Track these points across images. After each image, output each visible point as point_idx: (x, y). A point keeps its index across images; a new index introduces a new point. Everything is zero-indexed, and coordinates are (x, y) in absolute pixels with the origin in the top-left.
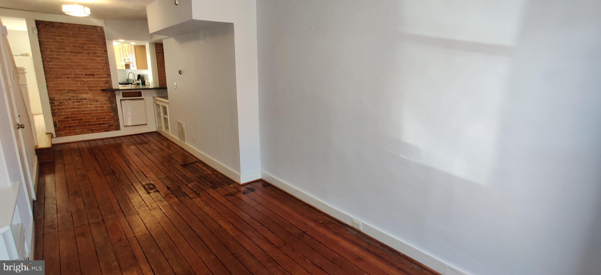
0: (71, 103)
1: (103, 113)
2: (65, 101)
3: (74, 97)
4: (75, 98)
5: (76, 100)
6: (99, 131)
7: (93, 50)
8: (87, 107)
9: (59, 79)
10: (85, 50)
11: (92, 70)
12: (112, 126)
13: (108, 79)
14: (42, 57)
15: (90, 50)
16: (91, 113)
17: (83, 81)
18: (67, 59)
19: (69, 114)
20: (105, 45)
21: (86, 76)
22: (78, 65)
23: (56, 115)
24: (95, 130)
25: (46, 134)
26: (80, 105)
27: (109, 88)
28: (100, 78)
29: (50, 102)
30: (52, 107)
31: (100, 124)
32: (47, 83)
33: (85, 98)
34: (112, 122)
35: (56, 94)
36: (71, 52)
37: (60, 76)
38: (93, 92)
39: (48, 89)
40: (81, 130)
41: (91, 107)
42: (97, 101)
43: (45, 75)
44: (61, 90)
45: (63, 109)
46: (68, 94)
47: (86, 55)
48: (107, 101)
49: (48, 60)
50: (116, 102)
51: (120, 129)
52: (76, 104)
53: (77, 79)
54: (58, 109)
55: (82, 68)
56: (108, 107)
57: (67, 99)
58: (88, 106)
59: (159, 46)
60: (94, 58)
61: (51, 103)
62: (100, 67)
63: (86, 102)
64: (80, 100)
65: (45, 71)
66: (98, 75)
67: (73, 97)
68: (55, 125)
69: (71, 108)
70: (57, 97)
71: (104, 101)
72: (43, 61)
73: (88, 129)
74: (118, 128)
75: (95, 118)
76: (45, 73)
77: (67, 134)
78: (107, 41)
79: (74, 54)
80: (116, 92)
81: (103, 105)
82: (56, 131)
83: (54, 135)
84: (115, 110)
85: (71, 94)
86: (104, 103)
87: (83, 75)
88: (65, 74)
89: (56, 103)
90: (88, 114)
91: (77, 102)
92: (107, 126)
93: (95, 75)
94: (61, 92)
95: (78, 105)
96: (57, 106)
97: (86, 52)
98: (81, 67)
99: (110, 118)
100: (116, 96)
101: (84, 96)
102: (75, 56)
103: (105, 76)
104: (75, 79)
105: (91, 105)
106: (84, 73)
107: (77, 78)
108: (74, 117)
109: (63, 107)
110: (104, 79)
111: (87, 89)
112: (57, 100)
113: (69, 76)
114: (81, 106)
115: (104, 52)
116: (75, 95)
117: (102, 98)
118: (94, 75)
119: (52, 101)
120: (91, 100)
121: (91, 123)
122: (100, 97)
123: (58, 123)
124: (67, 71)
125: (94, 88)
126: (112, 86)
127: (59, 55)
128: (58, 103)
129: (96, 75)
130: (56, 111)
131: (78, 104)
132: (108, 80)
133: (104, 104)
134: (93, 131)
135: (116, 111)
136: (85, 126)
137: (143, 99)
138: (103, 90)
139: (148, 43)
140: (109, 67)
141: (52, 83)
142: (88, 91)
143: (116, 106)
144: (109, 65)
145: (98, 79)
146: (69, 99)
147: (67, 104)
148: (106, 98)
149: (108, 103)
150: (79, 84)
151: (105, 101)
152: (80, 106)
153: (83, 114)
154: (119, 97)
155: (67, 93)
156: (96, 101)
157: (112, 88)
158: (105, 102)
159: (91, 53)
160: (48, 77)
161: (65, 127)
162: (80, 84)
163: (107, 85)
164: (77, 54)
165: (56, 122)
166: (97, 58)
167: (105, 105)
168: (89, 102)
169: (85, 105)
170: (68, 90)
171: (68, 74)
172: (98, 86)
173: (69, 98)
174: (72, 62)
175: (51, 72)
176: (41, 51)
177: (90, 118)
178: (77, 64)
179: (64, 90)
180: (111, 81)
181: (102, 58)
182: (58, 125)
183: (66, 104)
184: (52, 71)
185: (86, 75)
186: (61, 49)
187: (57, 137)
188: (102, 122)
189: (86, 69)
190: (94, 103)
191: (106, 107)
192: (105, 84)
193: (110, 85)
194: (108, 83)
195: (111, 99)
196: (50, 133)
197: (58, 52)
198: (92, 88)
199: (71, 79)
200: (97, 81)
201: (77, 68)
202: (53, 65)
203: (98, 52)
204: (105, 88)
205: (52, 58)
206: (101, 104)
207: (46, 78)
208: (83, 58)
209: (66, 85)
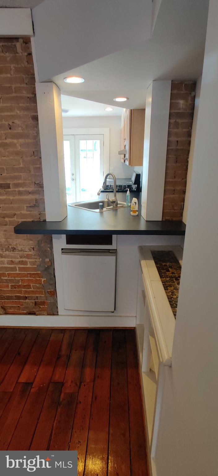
1: (26, 275)
7: (6, 118)
12: (43, 303)
13: (37, 197)
15: (1, 118)
20: (33, 99)
28: (20, 193)
31: (19, 298)
34: (42, 297)
38: (5, 228)
41: (2, 263)
42: (14, 249)
48: (33, 248)
50: (52, 253)
56: (34, 264)
59: (184, 92)
60: (9, 141)
62: (22, 166)
66: (17, 185)
71: (28, 250)
74: (53, 311)
75: (10, 285)
78: (39, 87)
81: (25, 259)
92: (33, 302)
99: (38, 288)
103: (30, 189)
105: (1, 256)
110: (30, 197)
115: (30, 122)
117: (24, 243)
118: (8, 186)
120: (1, 247)
122: (19, 240)
126: (45, 214)
129: (11, 186)
132: (36, 200)
133: (28, 256)
135: (50, 274)
140: (41, 163)
143: (52, 261)
144: (40, 158)
145: (17, 197)
148: (31, 242)
149: (35, 255)
151: (30, 251)
154: (59, 242)
156: (12, 248)
157: (45, 221)
158: (30, 253)
159: (2, 127)
163: (35, 212)
166: (16, 141)
167: (30, 260)
180: (44, 202)
181: (27, 141)
188: (23, 295)
190: (7, 253)
191: (31, 263)
192: (30, 209)
193: (42, 213)
194: (38, 207)
195: (42, 245)
198: (3, 218)
200: (13, 202)
203: (17, 122)
204: (30, 220)
206: (21, 257)
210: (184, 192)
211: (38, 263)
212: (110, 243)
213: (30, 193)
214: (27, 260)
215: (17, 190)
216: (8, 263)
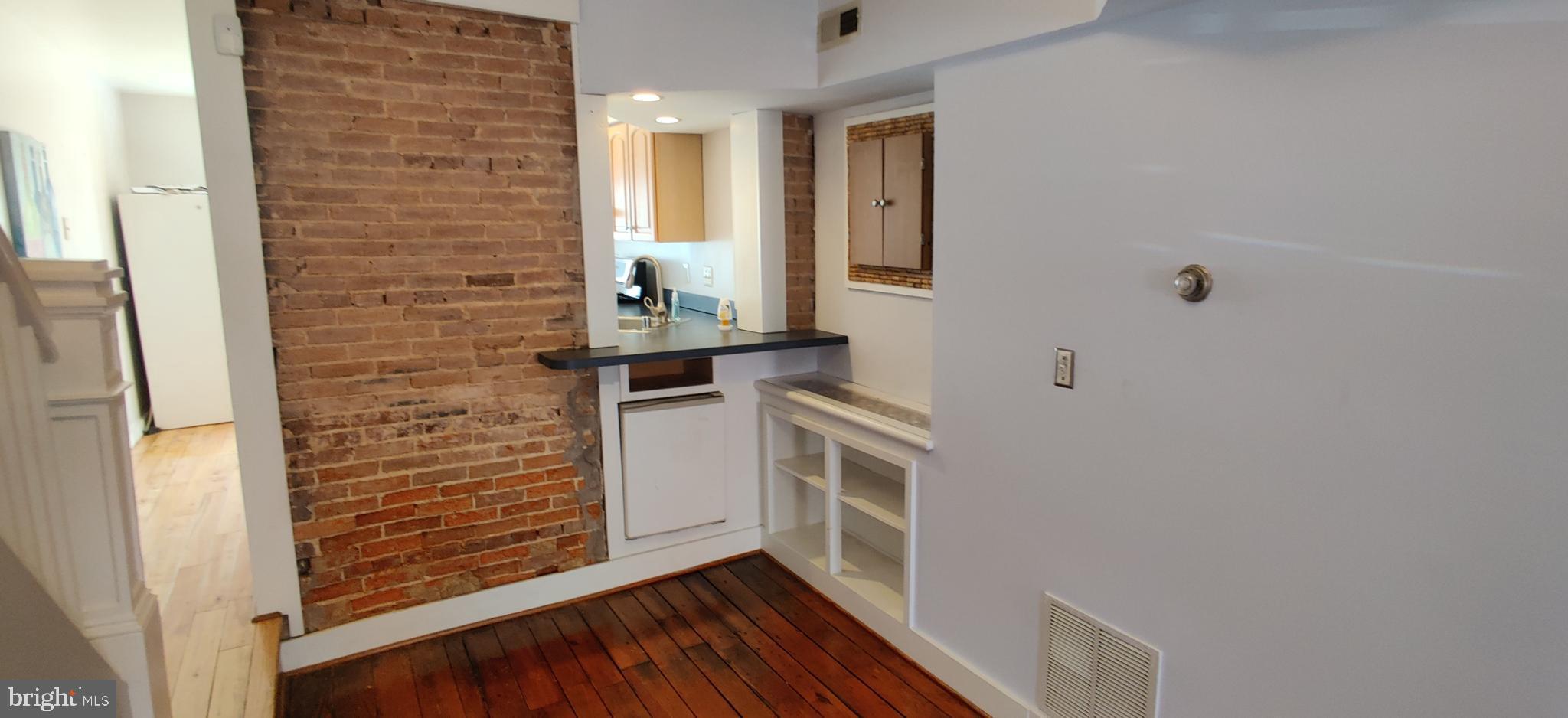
0: (392, 436)
1: (540, 477)
2: (362, 430)
3: (407, 403)
4: (413, 407)
5: (413, 421)
6: (513, 573)
7: (513, 148)
8: (466, 456)
9: (337, 311)
10: (481, 147)
11: (501, 256)
12: (574, 540)
13: (569, 299)
14: (258, 188)
15: (503, 148)
16: (484, 484)
17: (458, 315)
18: (392, 198)
19: (374, 500)
20: (569, 118)
21: (473, 288)
22: (441, 232)
23: (310, 508)
24: (495, 569)
25: (255, 621)
26: (433, 445)
27: (574, 344)
28: (535, 293)
29: (286, 442)
30: (293, 464)
31: (519, 537)
32: (274, 335)
33: (459, 406)
34: (573, 524)
35: (318, 391)
36: (410, 160)
37: (343, 292)
38: (496, 371)
39: (282, 366)
40: (428, 579)
41: (485, 454)
42: (514, 418)
43: (269, 289)
44: (347, 371)
45: (348, 473)
46: (381, 390)
47: (479, 173)
48: (558, 412)
49: (290, 202)
50: (597, 416)
51: (605, 558)
52: (413, 439)
53: (428, 306)
54: (326, 476)
55: (459, 248)
56: (560, 447)
57: (373, 415)
58: (472, 447)
59: (797, 128)
60: (514, 190)
61: (290, 446)
62: (539, 238)
63: (463, 426)
64: (433, 420)
65: (269, 267)
66: (528, 277)
67: (401, 404)
68: (304, 570)
69: (389, 466)
70: (325, 410)
71: (544, 416)
72: (264, 213)
73: (462, 567)
74: (597, 553)
75: (499, 507)
76: (268, 280)
77: (361, 610)
78: (581, 102)
79: (426, 169)
80: (604, 370)
81: (537, 439)
82: (304, 602)
83: (297, 625)
84: (591, 457)
85: (396, 392)
86: (545, 428)
87: (456, 280)
88: (374, 282)
89: (317, 444)
90: (470, 489)
91: (419, 429)
92: (552, 542)
93: (512, 283)
94: (347, 380)
95: (422, 446)
96: (326, 456)
97: (481, 157)
98: (452, 240)
99: (566, 502)
100: (602, 387)
101: (455, 395)
102: (428, 179)
103: (555, 285)
104: (418, 306)
105: (483, 438)
106: (466, 273)
107: (430, 297)
108: (399, 512)
109: (351, 461)
110: (555, 300)
111: (471, 354)
112: (323, 428)
113: (392, 289)
114: (439, 452)
115: (561, 157)
116: (411, 390)
117: (539, 401)
118: (509, 280)
119: (297, 431)
120: (484, 417)
121: (476, 537)
122: (529, 396)
123: (318, 551)
124: (384, 264)
125: (502, 351)
126: (587, 335)
127: (351, 176)
128: (325, 445)
129: (515, 279)
130: (315, 487)
131: (426, 438)
132: (569, 306)
133: (547, 431)
134: (483, 579)
135: (593, 465)
136: (452, 552)
137: (716, 395)
138: (543, 360)
139: (756, 112)
140: (579, 235)
141: (301, 332)
142: (475, 367)
143: (598, 433)
144: (579, 223)
145: (527, 302)
146: (385, 419)
147: (372, 442)
148: (554, 397)
149: (562, 425)
150: (437, 332)
151: (552, 417)
152: (434, 452)
153: (445, 491)
154: (614, 388)
155: (372, 382)
156: (510, 415)
157: (586, 348)
158: (551, 422)
159: (503, 163)
160: (284, 302)
161: (355, 570)
162: (444, 334)
163: (565, 331)
164: (439, 171)
165: (308, 547)
166: (528, 190)
167: (551, 439)
168: (479, 428)
169: (457, 444)
170: (383, 367)
171: (386, 282)
172: (522, 338)
173: (384, 408)
174: (412, 214)
175: (304, 273)
176: (258, 155)
177: (474, 509)
178: (433, 223)
179: (362, 369)
180: (585, 310)
181: (552, 191)
182: (320, 566)
183: (365, 441)
184: (305, 266)
185: (471, 281)
186: (357, 140)
187: (308, 632)
188: (529, 528)
189: (476, 248)
190: (499, 428)
191: (555, 445)
192: (554, 325)
193: (581, 332)
194: (571, 319)
195: (578, 401)
196: (277, 615)
197: (344, 158)
198: (495, 348)
199: (401, 309)
200: (519, 311)
201: (431, 247)
202: (313, 232)
203: (534, 155)
204: (554, 349)
205: (310, 196)
206: (530, 435)
207: (272, 309)
208: (469, 189)
209: (374, 341)
210: (813, 281)
211: (568, 443)
212: (708, 379)
213: (555, 292)
214: (543, 439)
215: (527, 286)
216: (499, 454)
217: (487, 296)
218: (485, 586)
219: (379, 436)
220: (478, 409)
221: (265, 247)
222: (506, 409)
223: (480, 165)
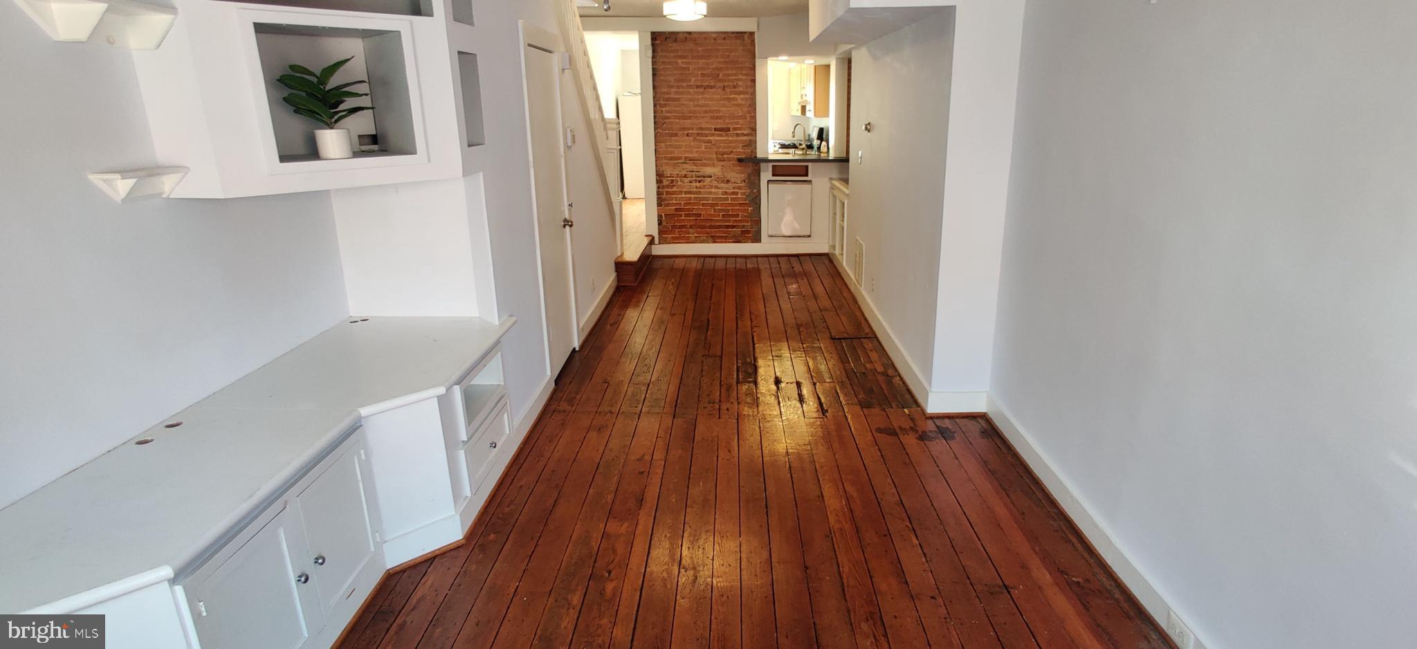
0: (687, 182)
1: (736, 205)
2: (679, 179)
3: (693, 171)
4: (694, 173)
5: (694, 178)
6: (725, 239)
7: (732, 81)
8: (710, 193)
9: (673, 138)
10: (720, 81)
11: (727, 121)
12: (748, 232)
13: (750, 138)
14: (654, 98)
15: (729, 81)
16: (717, 205)
17: (710, 142)
19: (681, 204)
20: (753, 69)
21: (716, 132)
22: (706, 112)
23: (663, 203)
24: (720, 237)
25: (646, 236)
26: (700, 187)
27: (751, 155)
28: (738, 135)
29: (657, 180)
30: (658, 188)
31: (728, 227)
32: (656, 145)
33: (709, 175)
34: (748, 225)
35: (667, 164)
36: (698, 87)
37: (676, 132)
38: (722, 163)
39: (657, 155)
41: (718, 194)
42: (728, 181)
43: (655, 130)
44: (674, 158)
45: (674, 193)
46: (685, 166)
47: (720, 91)
48: (744, 181)
49: (662, 102)
50: (759, 185)
51: (760, 241)
52: (694, 184)
53: (701, 138)
54: (668, 193)
55: (712, 118)
56: (744, 195)
57: (682, 175)
58: (713, 190)
60: (732, 96)
61: (657, 182)
62: (740, 114)
63: (710, 182)
64: (701, 178)
65: (655, 122)
66: (735, 129)
67: (691, 172)
68: (660, 224)
69: (686, 193)
70: (668, 171)
71: (739, 182)
72: (655, 106)
73: (707, 233)
74: (757, 239)
75: (721, 214)
76: (655, 127)
77: (674, 241)
78: (758, 61)
79: (702, 90)
80: (763, 165)
81: (736, 190)
82: (659, 233)
83: (657, 241)
84: (755, 200)
85: (689, 167)
86: (739, 186)
87: (710, 129)
88: (684, 129)
89: (665, 183)
90: (713, 205)
91: (696, 181)
92: (740, 231)
93: (729, 131)
94: (675, 162)
95: (696, 187)
96: (668, 186)
97: (721, 84)
98: (710, 115)
99: (745, 216)
100: (761, 173)
101: (708, 170)
102: (703, 93)
103: (745, 132)
104: (698, 138)
105: (717, 187)
106: (714, 127)
107: (702, 135)
108: (688, 210)
109: (675, 189)
110: (745, 138)
111: (715, 156)
112: (667, 177)
113: (690, 131)
114: (702, 190)
115: (750, 83)
116: (694, 167)
117: (737, 176)
119: (660, 176)
120: (718, 179)
121: (713, 224)
122: (734, 174)
123: (664, 218)
124: (688, 123)
125: (725, 156)
126: (756, 152)
127: (679, 93)
129: (731, 129)
130: (664, 196)
131: (698, 184)
132: (750, 141)
133: (740, 188)
134: (715, 239)
135: (756, 204)
136: (704, 227)
137: (810, 182)
138: (740, 160)
139: (836, 59)
140: (755, 113)
141: (663, 145)
142: (715, 161)
143: (759, 191)
144: (755, 109)
145: (735, 138)
146: (685, 176)
147: (681, 184)
148: (743, 175)
149: (746, 186)
150: (703, 147)
151: (741, 183)
152: (700, 190)
153: (703, 205)
154: (766, 175)
155: (682, 163)
157: (756, 157)
158: (741, 185)
159: (728, 86)
160: (659, 134)
161: (674, 227)
162: (705, 148)
163: (748, 151)
164: (706, 90)
165: (661, 216)
166: (737, 96)
167: (741, 191)
168: (715, 183)
169: (708, 188)
170: (686, 158)
171: (689, 129)
172: (732, 152)
173: (686, 173)
174: (698, 106)
175: (664, 125)
176: (654, 87)
177: (712, 213)
178: (704, 108)
179: (680, 158)
180: (756, 143)
181: (746, 96)
182: (664, 223)
183: (679, 183)
184: (665, 123)
185: (715, 129)
186: (682, 81)
187: (659, 244)
188: (731, 224)
189: (717, 118)
190: (723, 184)
191: (742, 194)
192: (745, 148)
193: (754, 151)
194: (751, 146)
195: (752, 178)
196: (651, 235)
197: (678, 87)
198: (722, 155)
199: (692, 138)
200: (731, 142)
201: (703, 117)
202: (667, 112)
203: (739, 83)
204: (744, 156)
205: (667, 100)
206: (733, 188)
207: (655, 136)
208: (715, 96)
209: (683, 149)
211: (747, 194)
212: (806, 175)
213: (745, 135)
214: (738, 191)
215: (735, 132)
216: (722, 194)
217: (720, 135)
218: (714, 242)
219: (683, 182)
220: (716, 176)
221: (655, 117)
222: (725, 177)
223: (720, 87)
